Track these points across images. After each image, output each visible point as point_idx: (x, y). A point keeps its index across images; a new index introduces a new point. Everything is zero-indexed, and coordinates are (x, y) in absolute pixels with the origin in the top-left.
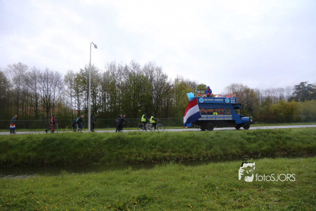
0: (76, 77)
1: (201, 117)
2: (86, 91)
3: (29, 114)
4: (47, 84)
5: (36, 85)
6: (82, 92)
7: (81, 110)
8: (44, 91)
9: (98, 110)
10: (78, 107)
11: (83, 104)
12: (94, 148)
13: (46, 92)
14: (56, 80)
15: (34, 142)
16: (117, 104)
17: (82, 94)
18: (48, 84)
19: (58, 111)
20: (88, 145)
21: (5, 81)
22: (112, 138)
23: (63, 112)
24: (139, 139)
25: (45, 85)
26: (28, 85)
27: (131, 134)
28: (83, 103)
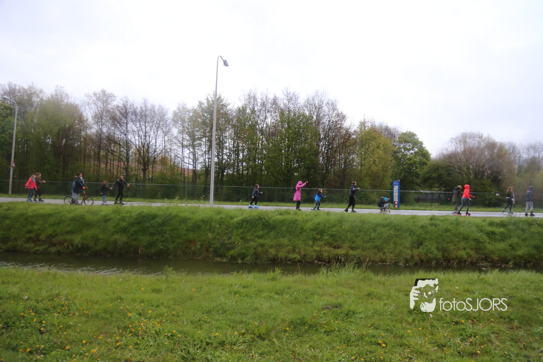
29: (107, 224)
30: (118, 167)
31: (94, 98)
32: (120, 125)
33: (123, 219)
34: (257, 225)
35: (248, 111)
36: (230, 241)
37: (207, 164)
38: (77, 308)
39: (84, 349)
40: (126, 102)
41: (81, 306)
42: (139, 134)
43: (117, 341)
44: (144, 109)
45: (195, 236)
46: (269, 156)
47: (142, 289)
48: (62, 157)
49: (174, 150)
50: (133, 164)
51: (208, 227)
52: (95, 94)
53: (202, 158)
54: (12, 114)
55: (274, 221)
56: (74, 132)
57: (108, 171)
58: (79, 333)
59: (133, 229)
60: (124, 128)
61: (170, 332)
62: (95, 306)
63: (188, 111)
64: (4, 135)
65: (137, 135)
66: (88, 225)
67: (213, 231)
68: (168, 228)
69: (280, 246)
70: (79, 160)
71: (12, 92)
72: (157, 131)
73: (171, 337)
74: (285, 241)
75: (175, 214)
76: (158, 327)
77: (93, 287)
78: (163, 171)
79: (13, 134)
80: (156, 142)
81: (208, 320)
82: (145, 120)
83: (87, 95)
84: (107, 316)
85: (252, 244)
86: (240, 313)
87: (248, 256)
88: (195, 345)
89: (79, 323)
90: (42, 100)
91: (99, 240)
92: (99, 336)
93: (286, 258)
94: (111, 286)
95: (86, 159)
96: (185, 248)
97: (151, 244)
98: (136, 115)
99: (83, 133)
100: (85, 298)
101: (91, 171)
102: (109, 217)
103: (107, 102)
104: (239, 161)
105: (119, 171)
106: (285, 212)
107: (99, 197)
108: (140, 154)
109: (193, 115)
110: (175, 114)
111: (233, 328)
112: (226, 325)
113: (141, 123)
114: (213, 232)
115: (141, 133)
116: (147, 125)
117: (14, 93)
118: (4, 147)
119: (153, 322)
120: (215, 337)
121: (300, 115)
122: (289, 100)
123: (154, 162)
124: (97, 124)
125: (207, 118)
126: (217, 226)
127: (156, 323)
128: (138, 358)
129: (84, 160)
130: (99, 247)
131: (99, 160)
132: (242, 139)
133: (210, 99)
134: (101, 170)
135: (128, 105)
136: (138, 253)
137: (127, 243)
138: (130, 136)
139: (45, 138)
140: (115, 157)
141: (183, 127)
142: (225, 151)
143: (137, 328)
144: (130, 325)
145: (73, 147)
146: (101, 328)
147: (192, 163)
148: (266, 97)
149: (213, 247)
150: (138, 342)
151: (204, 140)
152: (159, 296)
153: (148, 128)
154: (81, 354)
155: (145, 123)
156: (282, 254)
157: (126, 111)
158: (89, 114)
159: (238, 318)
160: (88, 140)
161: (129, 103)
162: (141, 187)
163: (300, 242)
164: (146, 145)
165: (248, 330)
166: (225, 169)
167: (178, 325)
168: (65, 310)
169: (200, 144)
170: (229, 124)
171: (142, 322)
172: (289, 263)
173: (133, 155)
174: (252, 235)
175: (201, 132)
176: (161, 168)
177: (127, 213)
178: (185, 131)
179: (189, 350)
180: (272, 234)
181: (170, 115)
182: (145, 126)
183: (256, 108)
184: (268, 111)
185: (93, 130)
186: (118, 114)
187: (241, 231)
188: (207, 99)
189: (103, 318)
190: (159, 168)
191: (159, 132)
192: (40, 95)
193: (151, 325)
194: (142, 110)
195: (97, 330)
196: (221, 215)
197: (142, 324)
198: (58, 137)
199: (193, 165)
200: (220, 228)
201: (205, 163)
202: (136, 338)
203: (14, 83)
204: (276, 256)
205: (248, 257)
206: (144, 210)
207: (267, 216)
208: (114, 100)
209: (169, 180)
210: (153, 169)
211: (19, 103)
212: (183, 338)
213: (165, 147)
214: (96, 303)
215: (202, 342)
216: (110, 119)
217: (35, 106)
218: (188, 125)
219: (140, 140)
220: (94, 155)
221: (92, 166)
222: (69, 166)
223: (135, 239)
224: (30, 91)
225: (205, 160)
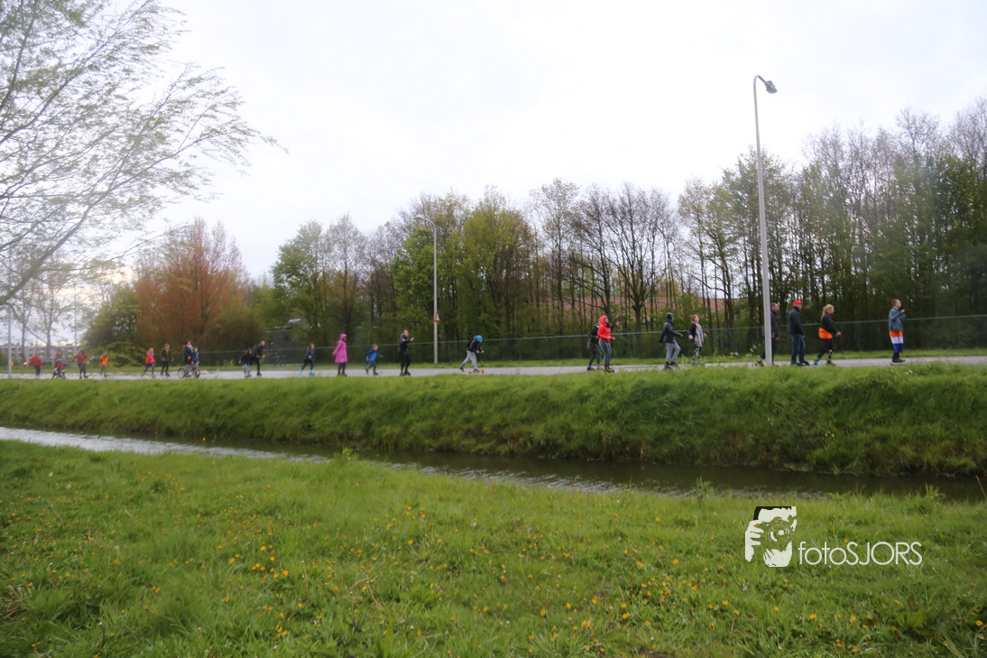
22: (850, 386)
24: (956, 389)
27: (921, 373)
29: (584, 405)
30: (592, 306)
31: (544, 196)
32: (590, 235)
33: (610, 395)
34: (868, 398)
35: (824, 173)
36: (813, 430)
37: (751, 285)
38: (551, 547)
39: (570, 619)
40: (596, 193)
41: (558, 544)
42: (622, 246)
43: (623, 611)
44: (627, 201)
45: (743, 422)
46: (880, 257)
47: (657, 519)
48: (503, 299)
49: (687, 266)
50: (617, 300)
51: (766, 405)
52: (544, 190)
53: (741, 276)
54: (430, 241)
55: (905, 388)
56: (518, 256)
57: (577, 316)
58: (558, 589)
59: (629, 413)
60: (596, 239)
61: (716, 603)
62: (580, 545)
63: (706, 192)
64: (421, 274)
65: (620, 249)
66: (554, 407)
67: (777, 412)
68: (691, 409)
69: (926, 440)
70: (530, 302)
71: (426, 208)
72: (654, 237)
73: (719, 612)
74: (936, 429)
75: (701, 382)
76: (694, 592)
77: (573, 513)
78: (669, 307)
79: (433, 272)
80: (653, 255)
81: (791, 586)
82: (631, 219)
83: (532, 193)
84: (601, 565)
85: (860, 435)
86: (858, 577)
87: (853, 460)
88: (770, 634)
89: (558, 574)
90: (467, 212)
91: (573, 432)
92: (591, 598)
93: (940, 465)
94: (603, 512)
95: (540, 298)
96: (725, 444)
97: (661, 439)
98: (614, 213)
99: (532, 257)
100: (562, 531)
101: (550, 319)
102: (586, 394)
103: (564, 198)
104: (816, 275)
105: (594, 312)
106: (931, 369)
107: (565, 361)
108: (627, 281)
109: (715, 198)
110: (683, 201)
111: (844, 606)
112: (828, 598)
113: (625, 227)
114: (777, 414)
115: (626, 244)
116: (634, 228)
117: (429, 209)
118: (423, 293)
119: (684, 582)
120: (809, 622)
121: (943, 163)
122: (915, 134)
123: (653, 291)
124: (552, 237)
125: (741, 199)
126: (785, 403)
127: (690, 585)
128: (663, 646)
129: (538, 301)
130: (574, 445)
131: (560, 298)
132: (817, 229)
133: (745, 163)
134: (565, 314)
135: (600, 199)
136: (639, 454)
137: (619, 437)
138: (608, 252)
139: (477, 272)
140: (586, 290)
141: (700, 222)
142: (784, 257)
143: (655, 589)
144: (644, 583)
145: (518, 282)
146: (595, 585)
147: (723, 288)
148: (861, 137)
149: (778, 443)
150: (661, 616)
151: (741, 241)
152: (691, 534)
153: (637, 233)
154: (566, 627)
155: (632, 225)
156: (931, 456)
157: (597, 209)
158: (537, 223)
159: (853, 586)
160: (541, 266)
161: (601, 195)
162: (634, 338)
163: (974, 431)
164: (636, 263)
165: (879, 615)
166: (788, 292)
167: (732, 592)
168: (533, 548)
169: (735, 249)
170: (787, 204)
171: (663, 580)
172: (948, 475)
173: (615, 284)
174: (860, 417)
175: (734, 227)
176: (665, 301)
177: (616, 385)
178: (704, 229)
179: (758, 642)
180: (905, 414)
181: (673, 205)
182: (632, 229)
183: (841, 165)
184: (868, 166)
185: (547, 249)
186: (585, 216)
187: (834, 410)
188: (740, 164)
189: (595, 568)
190: (662, 301)
191: (657, 237)
192: (465, 206)
193: (680, 585)
194: (624, 203)
195: (588, 588)
196: (791, 381)
197: (664, 584)
198: (495, 268)
199: (725, 291)
200: (790, 405)
201: (747, 283)
202: (655, 608)
203: (427, 193)
204: (915, 460)
205: (855, 464)
206: (645, 378)
207: (890, 378)
208: (576, 194)
209: (682, 322)
210: (652, 305)
211: (438, 223)
212: (744, 618)
213: (669, 264)
214: (582, 540)
215: (783, 629)
216: (573, 227)
217: (458, 222)
218: (709, 217)
219: (625, 256)
220: (553, 291)
221: (551, 308)
222: (516, 313)
223: (633, 430)
224: (450, 201)
225: (746, 280)
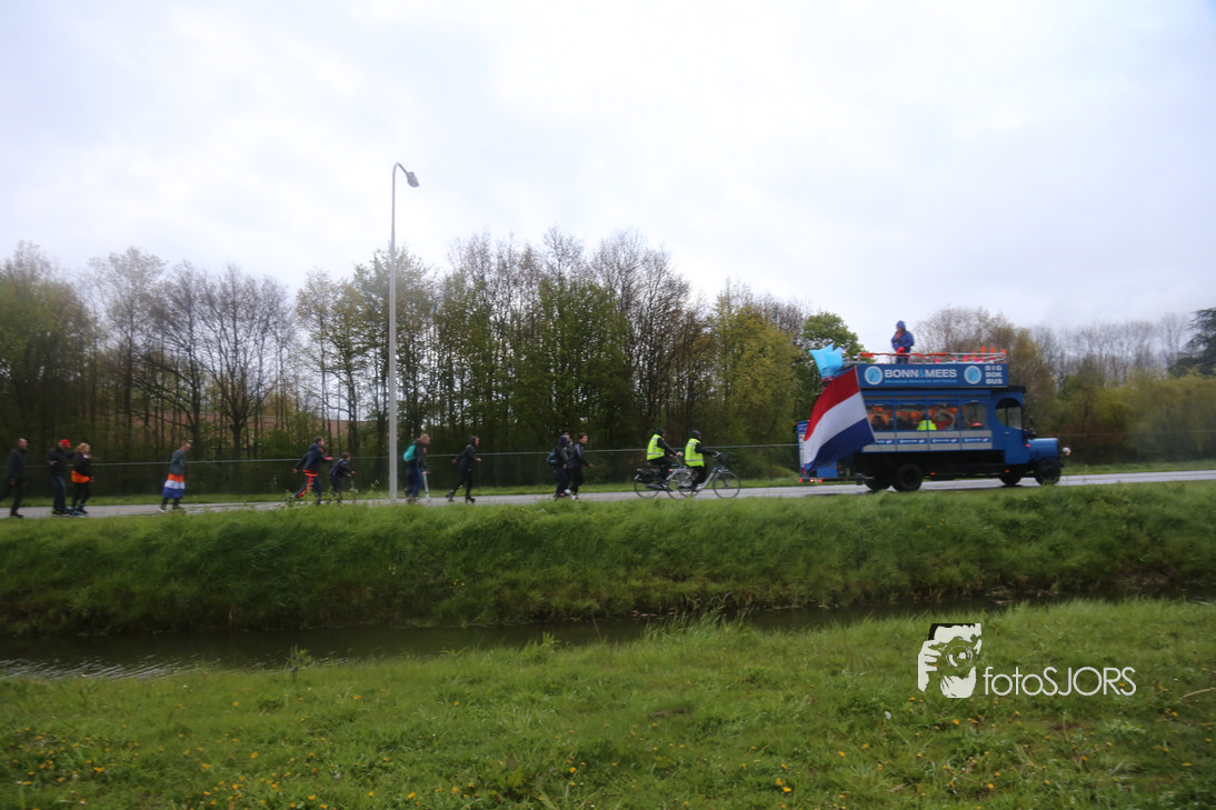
0: (340, 296)
1: (871, 441)
2: (378, 350)
3: (168, 439)
4: (235, 327)
5: (192, 330)
6: (362, 351)
7: (362, 419)
8: (221, 351)
9: (425, 421)
10: (349, 412)
11: (367, 398)
12: (411, 564)
13: (230, 354)
14: (267, 309)
15: (189, 544)
16: (497, 397)
17: (363, 362)
18: (238, 324)
19: (276, 426)
20: (388, 551)
21: (80, 318)
23: (293, 430)
25: (225, 330)
26: (165, 333)
28: (370, 395)
